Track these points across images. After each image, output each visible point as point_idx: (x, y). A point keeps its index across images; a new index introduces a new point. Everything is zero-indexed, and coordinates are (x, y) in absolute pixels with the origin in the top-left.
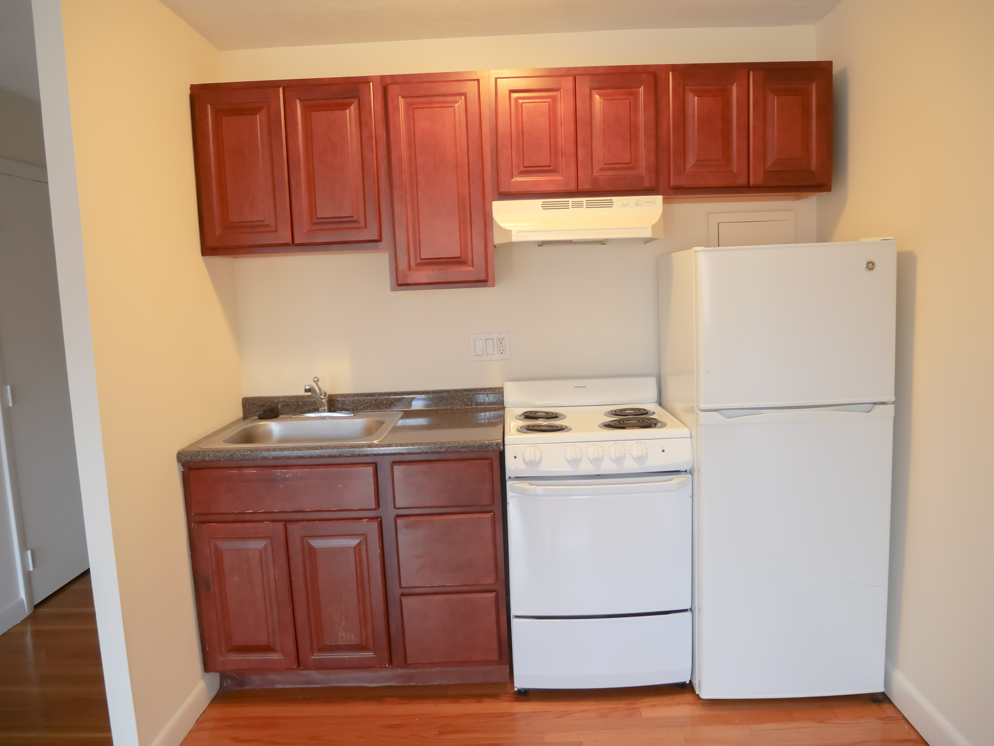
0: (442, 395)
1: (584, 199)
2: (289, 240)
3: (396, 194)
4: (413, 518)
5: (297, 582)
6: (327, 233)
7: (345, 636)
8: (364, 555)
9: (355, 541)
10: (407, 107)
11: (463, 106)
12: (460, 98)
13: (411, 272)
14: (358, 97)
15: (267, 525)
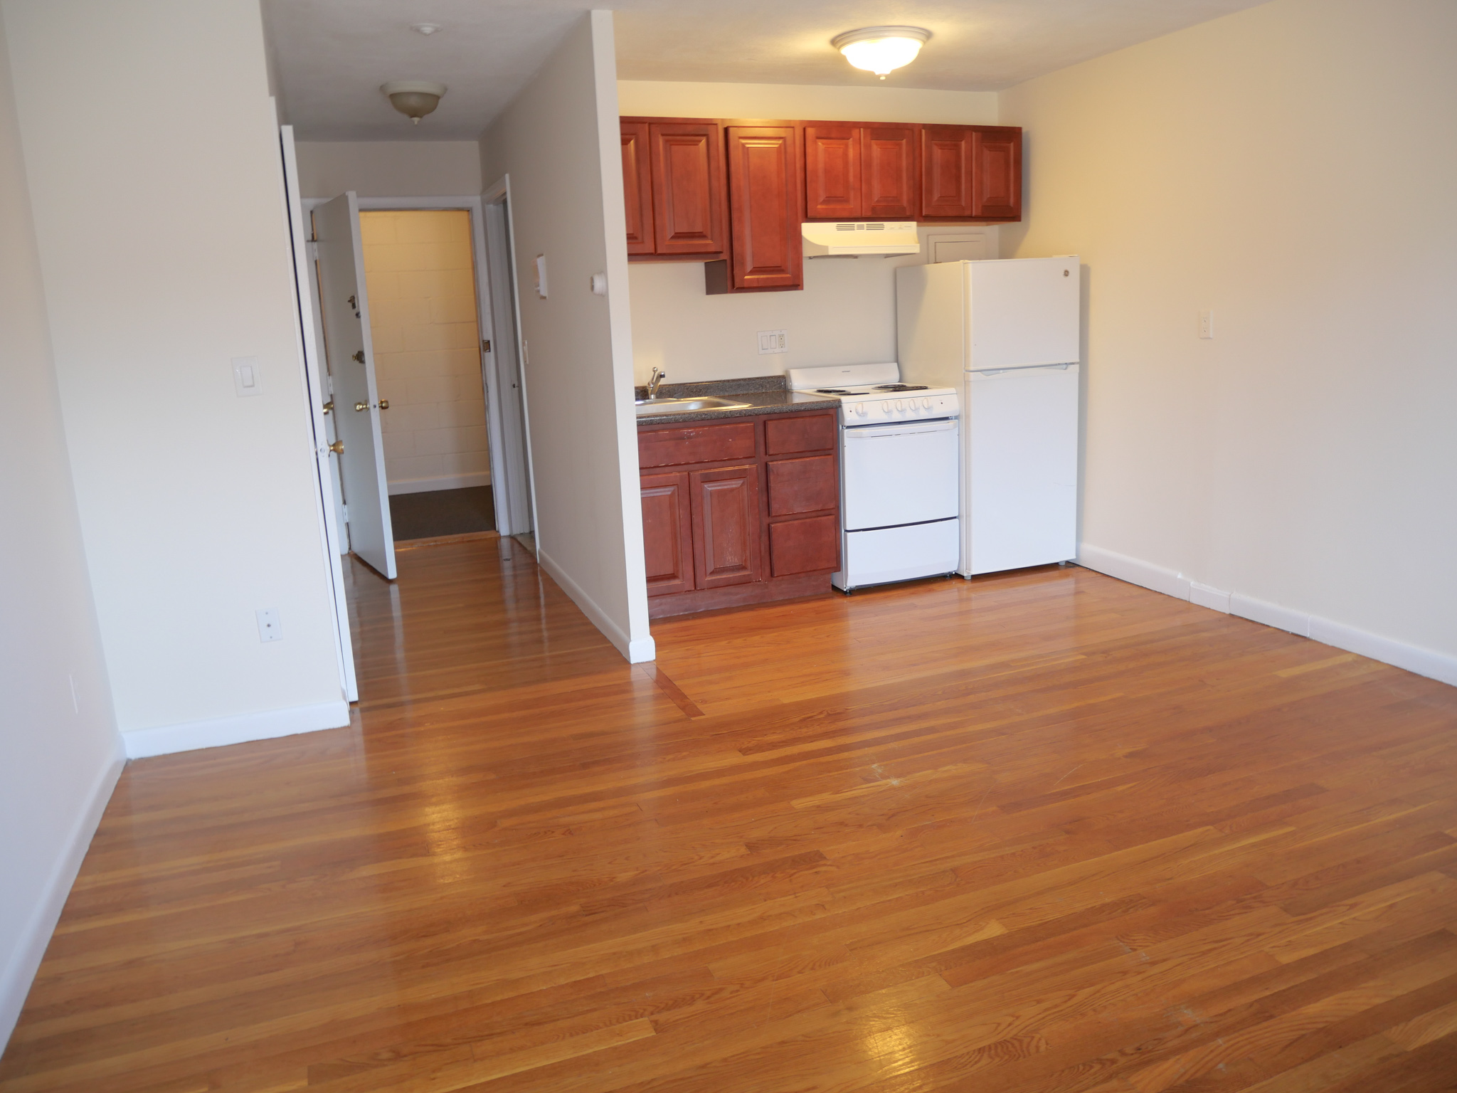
0: (740, 382)
1: (865, 223)
2: (652, 251)
3: (735, 215)
4: (780, 462)
5: (696, 519)
6: (683, 244)
7: (732, 559)
8: (745, 493)
9: (740, 482)
10: (743, 145)
11: (783, 147)
12: (780, 142)
13: (746, 277)
14: (706, 135)
15: (675, 475)
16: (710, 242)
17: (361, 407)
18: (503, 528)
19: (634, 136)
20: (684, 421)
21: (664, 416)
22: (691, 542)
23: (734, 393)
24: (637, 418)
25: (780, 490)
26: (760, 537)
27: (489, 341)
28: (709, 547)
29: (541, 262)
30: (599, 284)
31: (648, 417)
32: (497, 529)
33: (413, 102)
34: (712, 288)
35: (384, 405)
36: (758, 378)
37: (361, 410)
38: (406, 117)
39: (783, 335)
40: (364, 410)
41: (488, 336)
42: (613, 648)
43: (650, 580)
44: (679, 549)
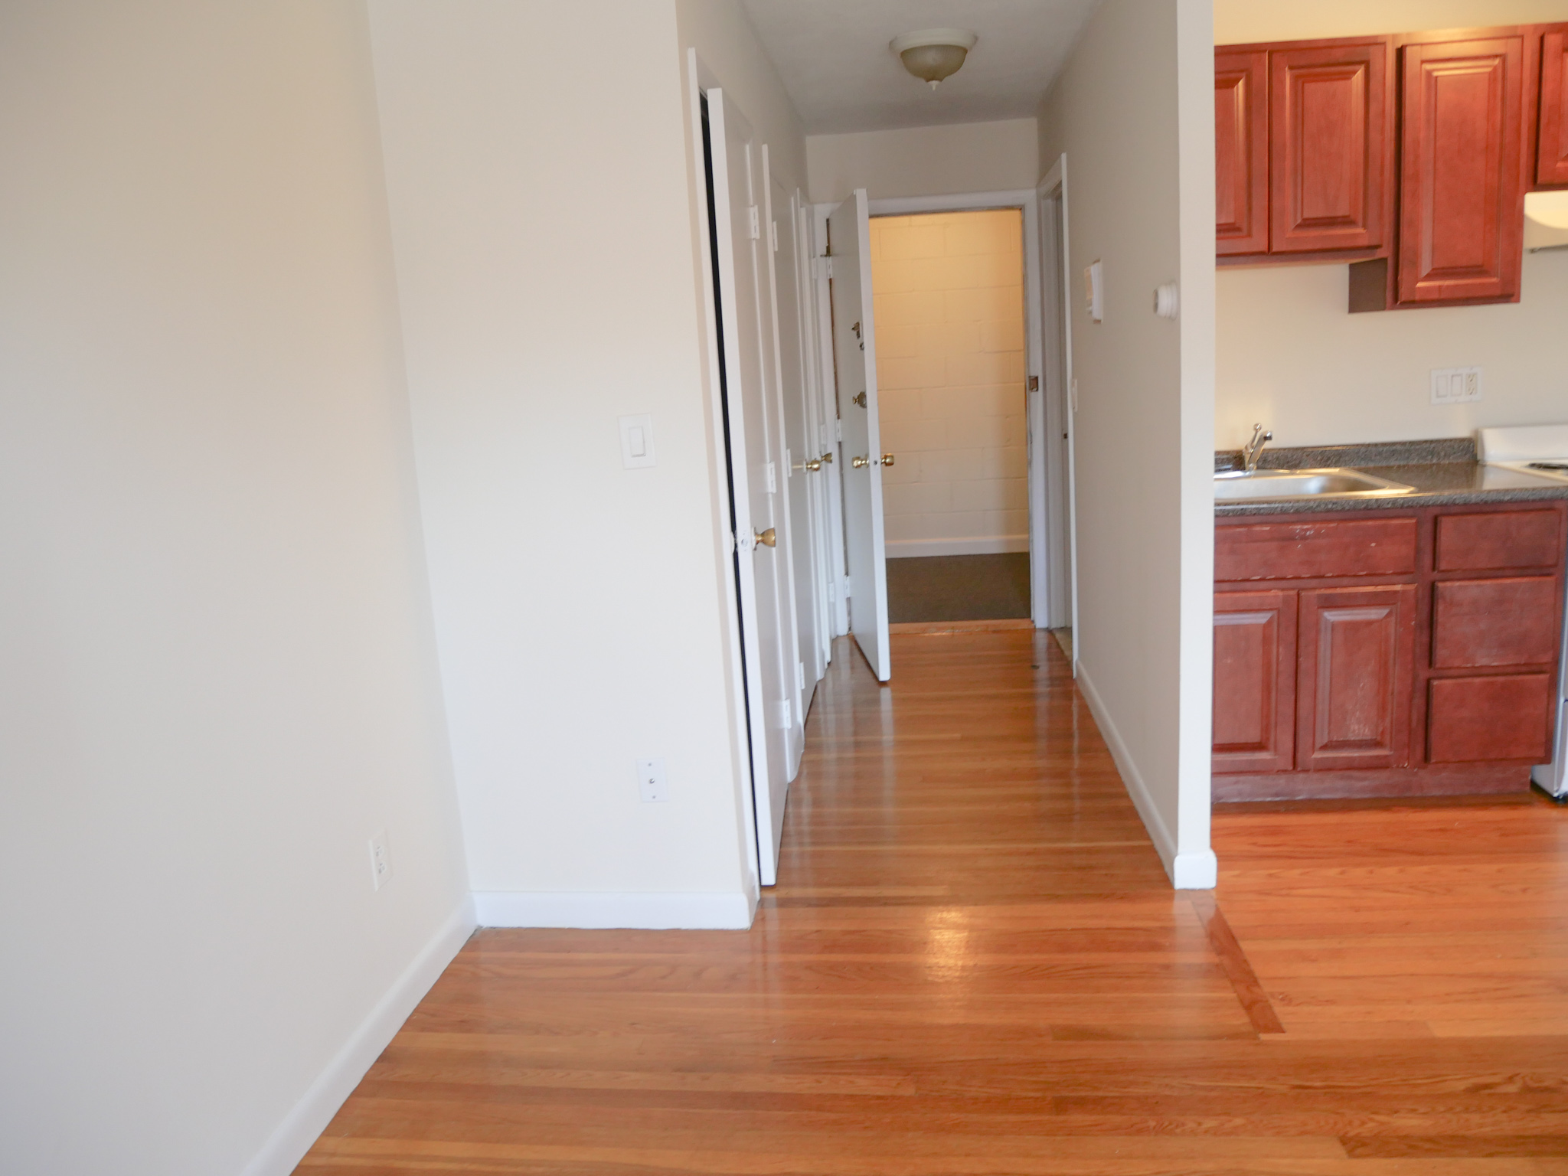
0: (1395, 447)
2: (1264, 247)
3: (1407, 187)
4: (1457, 584)
5: (1305, 664)
6: (1314, 237)
7: (1358, 729)
8: (1392, 629)
9: (1384, 612)
10: (1429, 73)
11: (1500, 71)
12: (1497, 62)
13: (1420, 285)
14: (1367, 64)
15: (1276, 595)
16: (1360, 230)
17: (859, 462)
18: (1041, 616)
19: (1244, 74)
20: (1297, 512)
21: (1264, 503)
22: (1293, 697)
23: (1384, 464)
24: (1217, 504)
25: (1453, 628)
26: (1411, 699)
27: (1037, 378)
28: (1323, 706)
29: (1095, 271)
30: (1166, 301)
31: (1238, 504)
32: (1032, 618)
33: (931, 59)
34: (1358, 302)
35: (888, 460)
36: (1426, 442)
37: (858, 466)
38: (922, 81)
39: (1474, 375)
40: (862, 466)
41: (1037, 370)
42: (1152, 850)
43: (1217, 748)
44: (1273, 705)
